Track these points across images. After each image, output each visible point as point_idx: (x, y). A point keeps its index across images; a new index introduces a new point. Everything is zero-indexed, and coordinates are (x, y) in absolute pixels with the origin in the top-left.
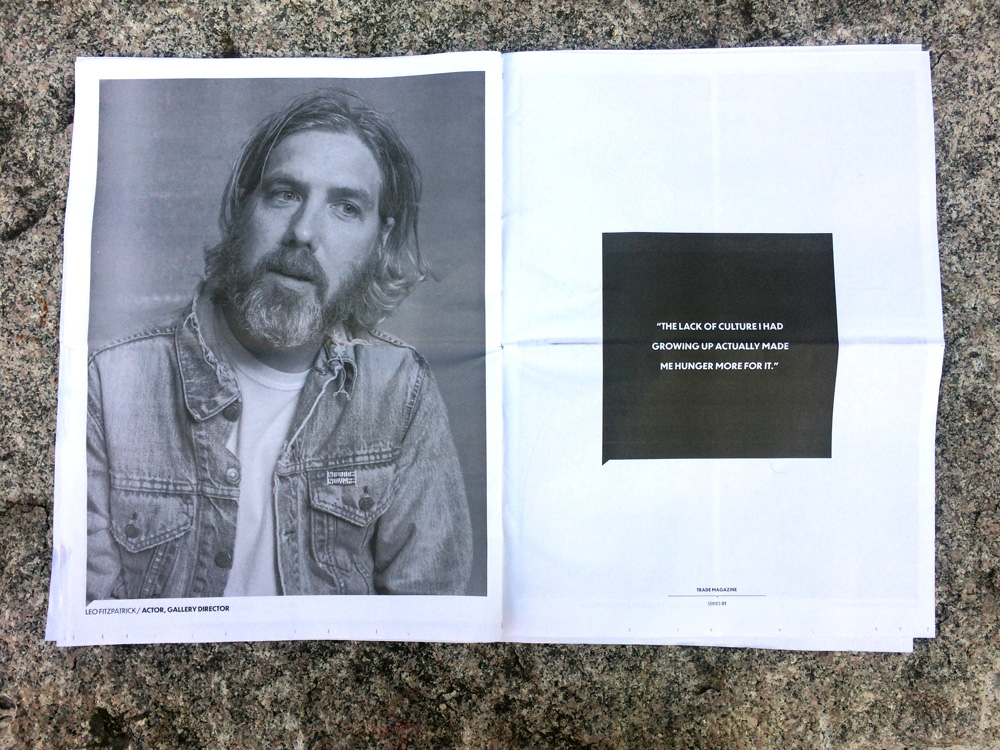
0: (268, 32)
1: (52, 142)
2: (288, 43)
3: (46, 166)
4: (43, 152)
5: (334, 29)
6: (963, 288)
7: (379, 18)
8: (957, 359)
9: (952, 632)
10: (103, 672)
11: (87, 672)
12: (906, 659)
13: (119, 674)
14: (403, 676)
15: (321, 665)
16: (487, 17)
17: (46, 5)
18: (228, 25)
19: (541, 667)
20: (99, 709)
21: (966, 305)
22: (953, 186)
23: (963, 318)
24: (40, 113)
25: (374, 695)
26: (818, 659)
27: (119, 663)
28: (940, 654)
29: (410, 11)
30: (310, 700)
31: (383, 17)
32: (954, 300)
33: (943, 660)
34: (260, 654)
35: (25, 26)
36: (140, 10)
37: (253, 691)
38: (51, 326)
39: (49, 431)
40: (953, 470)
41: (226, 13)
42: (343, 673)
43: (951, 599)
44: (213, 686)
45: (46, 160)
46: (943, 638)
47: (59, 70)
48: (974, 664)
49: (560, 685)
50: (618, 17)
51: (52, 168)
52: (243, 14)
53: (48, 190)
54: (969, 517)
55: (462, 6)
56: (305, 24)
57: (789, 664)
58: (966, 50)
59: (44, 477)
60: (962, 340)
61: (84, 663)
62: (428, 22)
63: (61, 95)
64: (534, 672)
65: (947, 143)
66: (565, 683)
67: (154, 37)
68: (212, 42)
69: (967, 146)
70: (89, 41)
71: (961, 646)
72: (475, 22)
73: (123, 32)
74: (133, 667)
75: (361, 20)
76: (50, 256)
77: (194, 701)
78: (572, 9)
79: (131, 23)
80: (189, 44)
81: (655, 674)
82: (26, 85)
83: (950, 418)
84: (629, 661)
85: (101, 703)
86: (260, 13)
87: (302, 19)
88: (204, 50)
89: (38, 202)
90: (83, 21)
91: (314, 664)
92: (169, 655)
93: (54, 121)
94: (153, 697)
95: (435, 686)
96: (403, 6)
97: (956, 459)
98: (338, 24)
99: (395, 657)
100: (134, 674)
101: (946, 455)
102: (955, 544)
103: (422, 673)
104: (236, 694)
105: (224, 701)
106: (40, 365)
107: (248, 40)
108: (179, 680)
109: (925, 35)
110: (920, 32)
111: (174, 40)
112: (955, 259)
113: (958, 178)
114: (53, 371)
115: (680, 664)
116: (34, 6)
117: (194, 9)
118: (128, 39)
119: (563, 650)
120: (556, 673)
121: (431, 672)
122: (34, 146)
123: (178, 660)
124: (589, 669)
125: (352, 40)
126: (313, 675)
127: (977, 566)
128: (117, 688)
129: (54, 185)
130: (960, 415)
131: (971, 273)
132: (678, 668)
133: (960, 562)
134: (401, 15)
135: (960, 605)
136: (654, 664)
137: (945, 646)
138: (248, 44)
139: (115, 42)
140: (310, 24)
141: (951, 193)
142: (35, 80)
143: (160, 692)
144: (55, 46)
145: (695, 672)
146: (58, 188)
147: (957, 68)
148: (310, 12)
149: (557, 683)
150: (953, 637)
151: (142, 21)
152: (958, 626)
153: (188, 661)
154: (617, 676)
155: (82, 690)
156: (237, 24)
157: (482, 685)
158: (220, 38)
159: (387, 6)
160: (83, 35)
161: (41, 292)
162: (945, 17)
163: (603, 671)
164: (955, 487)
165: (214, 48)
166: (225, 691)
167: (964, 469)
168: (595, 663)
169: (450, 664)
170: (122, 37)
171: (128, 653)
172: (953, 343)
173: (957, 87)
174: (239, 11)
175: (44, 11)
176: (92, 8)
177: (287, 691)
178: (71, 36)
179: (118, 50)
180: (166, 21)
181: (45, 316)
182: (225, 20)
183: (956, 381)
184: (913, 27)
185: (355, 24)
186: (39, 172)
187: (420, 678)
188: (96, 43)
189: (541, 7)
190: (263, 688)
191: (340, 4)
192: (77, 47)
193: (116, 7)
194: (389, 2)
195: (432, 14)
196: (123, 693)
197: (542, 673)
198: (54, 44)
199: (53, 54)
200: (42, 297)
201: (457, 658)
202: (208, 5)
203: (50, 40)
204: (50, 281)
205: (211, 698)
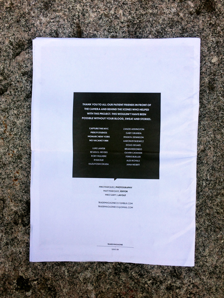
0: (95, 24)
1: (10, 63)
2: (103, 29)
3: (8, 72)
4: (7, 66)
5: (121, 25)
7: (138, 21)
10: (22, 263)
11: (17, 263)
14: (133, 273)
16: (181, 23)
17: (9, 9)
18: (79, 21)
19: (184, 274)
20: (20, 276)
24: (6, 51)
25: (121, 279)
29: (151, 19)
30: (97, 279)
31: (140, 21)
36: (45, 12)
37: (77, 274)
38: (8, 134)
39: (6, 173)
41: (79, 16)
42: (110, 270)
44: (62, 271)
45: (8, 70)
47: (14, 35)
51: (10, 73)
52: (85, 17)
53: (8, 81)
55: (172, 18)
56: (109, 22)
59: (3, 190)
61: (15, 260)
62: (158, 24)
63: (14, 44)
66: (194, 282)
67: (51, 24)
68: (73, 27)
70: (25, 24)
73: (39, 21)
75: (131, 22)
76: (8, 107)
77: (55, 276)
78: (215, 22)
79: (42, 18)
80: (64, 27)
82: (1, 40)
84: (217, 275)
85: (21, 274)
87: (108, 20)
88: (70, 30)
89: (4, 86)
90: (23, 16)
91: (99, 266)
93: (11, 54)
94: (40, 273)
95: (144, 278)
96: (148, 17)
98: (122, 23)
99: (129, 266)
103: (139, 273)
104: (70, 275)
105: (66, 277)
106: (3, 148)
107: (87, 27)
108: (50, 268)
111: (58, 25)
114: (8, 150)
116: (5, 9)
117: (67, 13)
118: (40, 24)
120: (190, 277)
121: (143, 273)
122: (4, 64)
124: (203, 277)
125: (127, 29)
126: (99, 270)
128: (27, 269)
129: (11, 79)
134: (147, 20)
138: (87, 29)
139: (35, 25)
140: (111, 22)
142: (4, 38)
143: (43, 272)
144: (13, 25)
146: (12, 81)
148: (111, 17)
156: (83, 20)
157: (162, 280)
158: (76, 26)
159: (141, 17)
160: (23, 21)
161: (5, 120)
165: (73, 29)
166: (66, 274)
169: (150, 271)
170: (38, 23)
175: (8, 11)
176: (27, 10)
177: (89, 275)
178: (18, 21)
179: (37, 28)
180: (55, 18)
181: (6, 130)
182: (78, 18)
185: (128, 23)
186: (5, 74)
187: (138, 275)
188: (28, 25)
189: (203, 21)
190: (80, 274)
191: (124, 15)
192: (21, 26)
193: (36, 11)
194: (142, 15)
195: (159, 21)
196: (29, 271)
197: (184, 277)
198: (12, 24)
199: (11, 28)
200: (5, 122)
201: (153, 269)
202: (72, 12)
203: (10, 22)
204: (8, 117)
205: (61, 276)
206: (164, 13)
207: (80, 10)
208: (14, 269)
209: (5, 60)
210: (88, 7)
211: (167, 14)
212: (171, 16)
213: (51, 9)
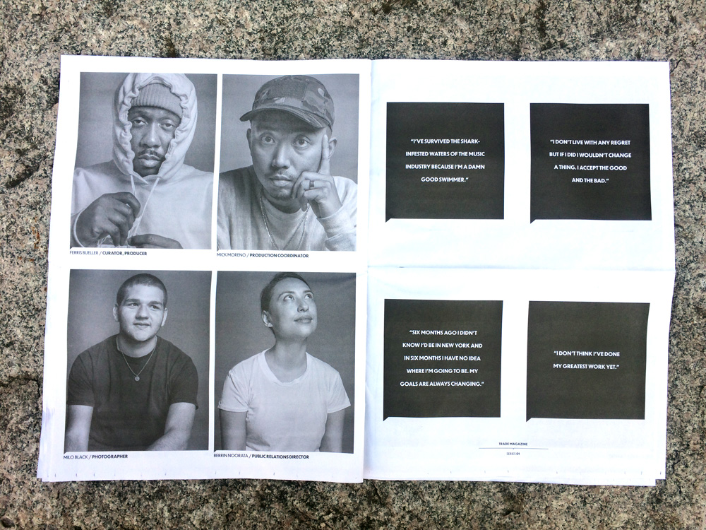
0: (200, 39)
1: (43, 117)
2: (214, 47)
3: (39, 134)
4: (36, 124)
5: (248, 37)
6: (693, 228)
7: (279, 30)
8: (689, 278)
9: (683, 471)
10: (78, 500)
11: (67, 501)
12: (650, 490)
13: (91, 502)
14: (295, 503)
15: (236, 495)
16: (357, 30)
17: (38, 17)
18: (171, 33)
19: (393, 496)
20: (76, 527)
21: (695, 240)
22: (686, 155)
23: (694, 249)
24: (34, 95)
25: (274, 517)
26: (589, 490)
27: (90, 494)
28: (674, 486)
29: (302, 26)
30: (228, 520)
31: (283, 29)
32: (687, 236)
33: (676, 490)
34: (192, 487)
35: (23, 32)
36: (107, 21)
37: (187, 514)
38: (42, 250)
39: (40, 326)
40: (685, 356)
41: (169, 24)
42: (252, 501)
43: (682, 448)
44: (158, 511)
45: (39, 130)
46: (677, 475)
47: (49, 64)
48: (698, 493)
49: (407, 510)
50: (451, 31)
51: (43, 136)
52: (181, 26)
53: (40, 151)
54: (695, 389)
55: (339, 22)
56: (227, 33)
57: (569, 494)
58: (697, 58)
59: (36, 359)
60: (693, 265)
61: (65, 494)
62: (315, 33)
63: (49, 82)
64: (388, 500)
65: (682, 124)
66: (411, 509)
67: (117, 42)
68: (160, 45)
69: (697, 126)
70: (70, 44)
71: (689, 481)
72: (348, 33)
73: (95, 37)
74: (100, 497)
75: (266, 31)
76: (42, 199)
77: (144, 521)
78: (418, 25)
79: (101, 32)
80: (142, 47)
81: (474, 501)
82: (24, 75)
83: (683, 320)
84: (455, 492)
85: (77, 523)
86: (194, 24)
87: (224, 30)
88: (154, 51)
89: (33, 160)
90: (65, 29)
91: (231, 494)
92: (126, 488)
93: (44, 101)
94: (115, 518)
95: (317, 510)
96: (297, 22)
97: (687, 349)
98: (250, 34)
99: (289, 489)
100: (101, 501)
101: (680, 346)
102: (686, 409)
103: (308, 501)
104: (175, 516)
105: (166, 521)
106: (34, 278)
107: (185, 45)
108: (133, 506)
109: (667, 47)
110: (664, 45)
111: (132, 43)
112: (688, 207)
113: (690, 149)
114: (44, 282)
115: (491, 494)
116: (30, 17)
117: (146, 21)
118: (98, 43)
119: (409, 484)
120: (404, 501)
121: (314, 500)
122: (30, 119)
123: (133, 492)
124: (428, 498)
125: (260, 45)
126: (230, 503)
127: (700, 424)
128: (89, 512)
129: (45, 148)
130: (690, 318)
131: (699, 217)
132: (490, 496)
133: (689, 422)
134: (295, 28)
135: (689, 452)
136: (474, 494)
137: (677, 481)
138: (186, 47)
139: (89, 45)
140: (229, 34)
141: (685, 160)
142: (30, 71)
143: (120, 514)
144: (46, 47)
145: (502, 500)
146: (47, 150)
147: (690, 71)
148: (230, 25)
149: (404, 508)
150: (683, 475)
151: (109, 30)
152: (687, 466)
153: (140, 492)
154: (447, 503)
155: (63, 513)
156: (177, 33)
157: (351, 510)
158: (165, 43)
159: (285, 22)
160: (65, 40)
161: (35, 225)
162: (682, 35)
163: (437, 500)
164: (686, 369)
165: (161, 50)
166: (167, 514)
167: (692, 356)
168: (432, 494)
169: (328, 495)
170: (94, 41)
171: (97, 487)
172: (686, 267)
173: (690, 84)
174: (179, 23)
175: (37, 21)
176: (72, 20)
177: (212, 514)
178: (56, 40)
179: (91, 50)
180: (126, 30)
181: (38, 243)
182: (169, 30)
183: (688, 293)
184: (659, 41)
185: (262, 34)
186: (33, 138)
187: (307, 505)
188: (75, 45)
189: (395, 23)
190: (194, 512)
191: (252, 19)
192: (61, 48)
193: (89, 19)
194: (287, 19)
195: (317, 27)
196: (93, 516)
197: (394, 501)
198: (44, 45)
199: (44, 53)
200: (35, 229)
201: (333, 490)
202: (156, 18)
203: (41, 42)
204: (41, 218)
205: (156, 519)
206: (326, 13)
207: (171, 14)
208: (64, 514)
209: (33, 112)
210: (187, 7)
211: (330, 15)
212: (337, 18)
213: (118, 14)
